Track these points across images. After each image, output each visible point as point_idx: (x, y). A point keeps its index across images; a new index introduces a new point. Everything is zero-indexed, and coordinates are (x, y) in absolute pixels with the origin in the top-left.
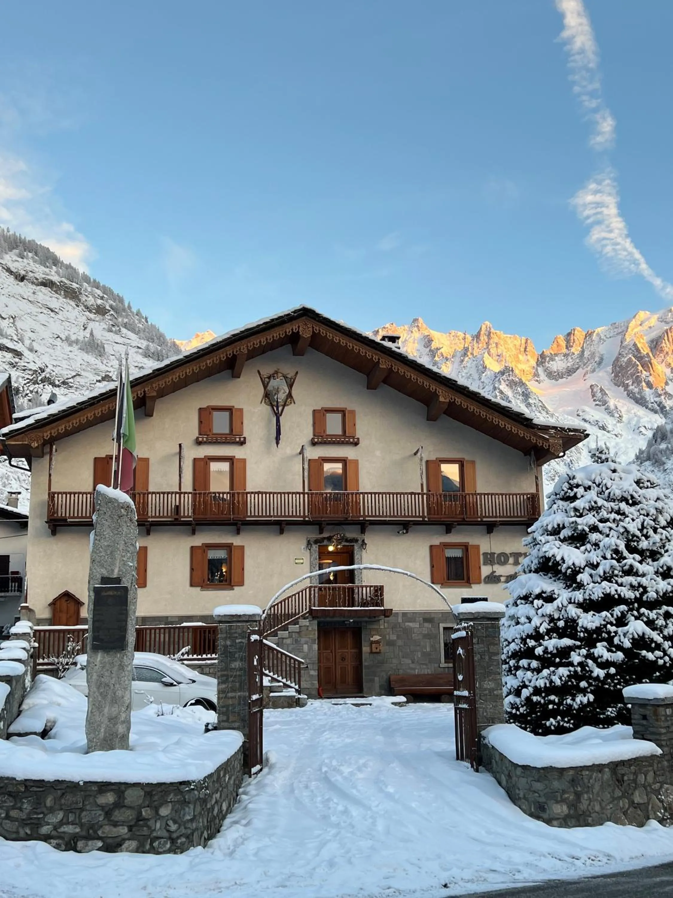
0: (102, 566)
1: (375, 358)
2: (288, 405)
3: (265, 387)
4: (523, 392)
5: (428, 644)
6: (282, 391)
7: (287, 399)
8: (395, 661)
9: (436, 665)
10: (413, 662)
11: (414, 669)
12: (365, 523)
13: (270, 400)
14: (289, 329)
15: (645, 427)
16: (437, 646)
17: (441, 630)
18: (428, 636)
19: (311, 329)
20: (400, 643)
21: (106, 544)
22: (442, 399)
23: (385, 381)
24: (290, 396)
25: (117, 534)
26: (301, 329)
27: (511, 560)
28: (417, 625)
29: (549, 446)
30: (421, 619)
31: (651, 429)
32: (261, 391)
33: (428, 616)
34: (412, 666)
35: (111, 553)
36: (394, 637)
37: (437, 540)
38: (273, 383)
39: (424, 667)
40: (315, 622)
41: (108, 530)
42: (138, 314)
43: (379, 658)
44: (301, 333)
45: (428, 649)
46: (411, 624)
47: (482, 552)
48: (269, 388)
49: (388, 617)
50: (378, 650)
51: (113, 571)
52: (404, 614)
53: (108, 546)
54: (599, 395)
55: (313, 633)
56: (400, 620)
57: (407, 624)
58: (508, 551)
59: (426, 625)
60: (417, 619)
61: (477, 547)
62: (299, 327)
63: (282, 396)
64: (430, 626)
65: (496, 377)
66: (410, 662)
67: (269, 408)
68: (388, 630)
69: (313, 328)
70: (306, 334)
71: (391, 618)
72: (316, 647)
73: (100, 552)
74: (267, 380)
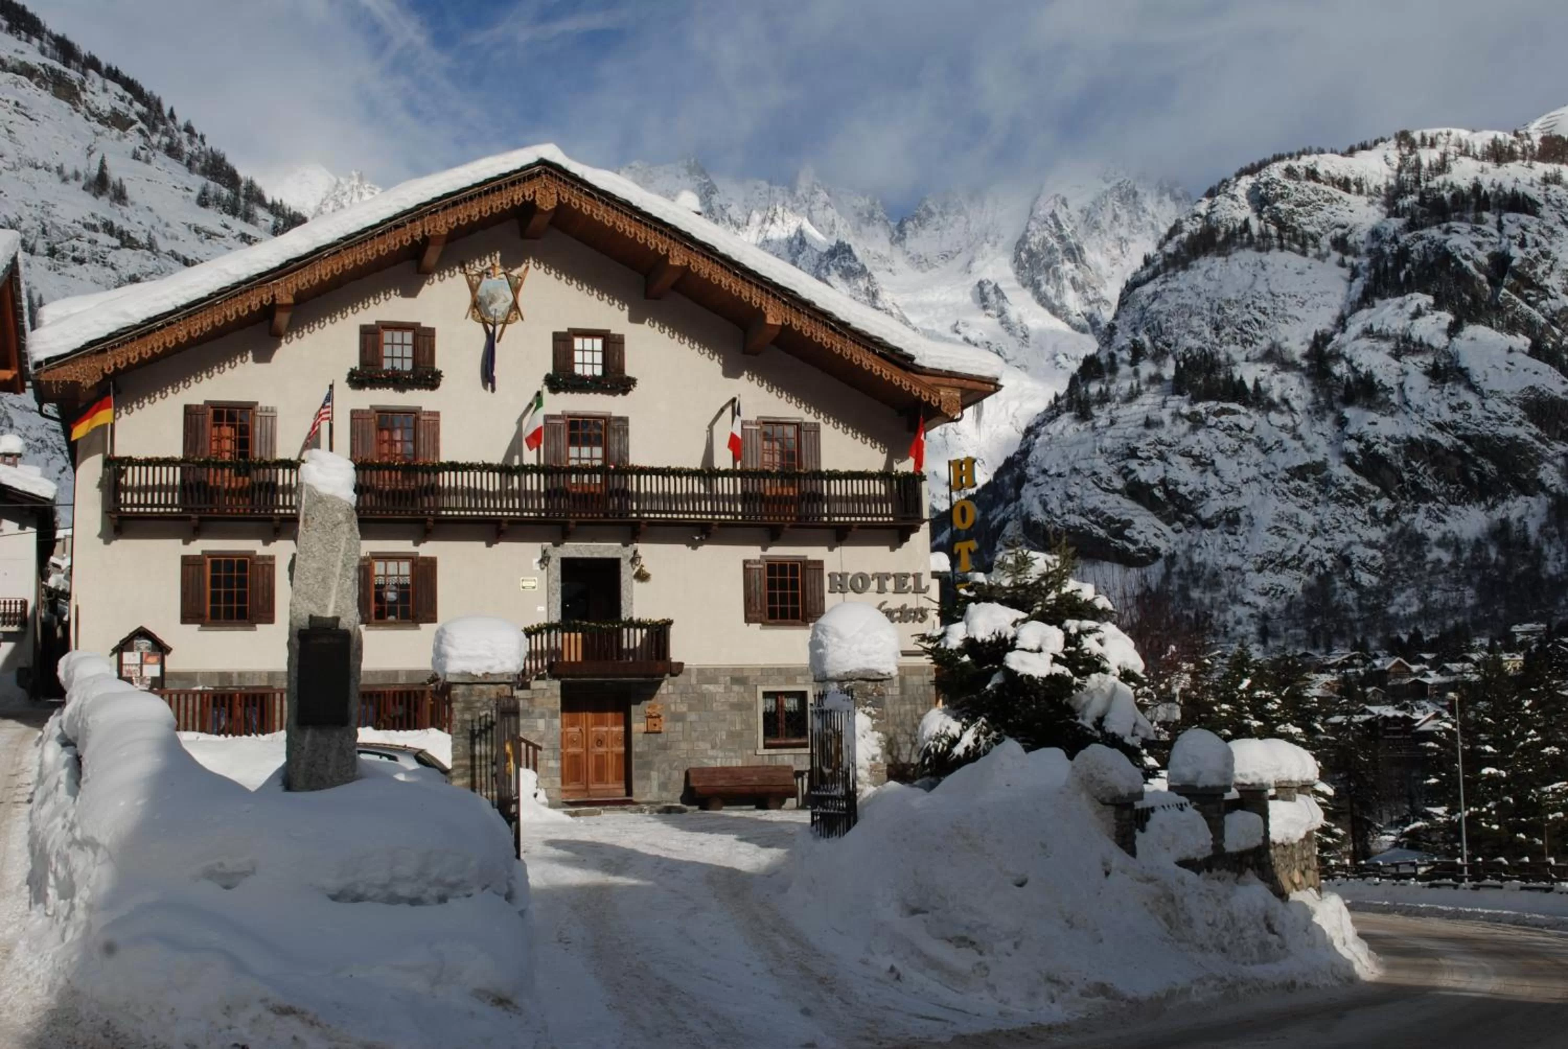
0: (310, 599)
1: (662, 248)
2: (511, 323)
3: (473, 289)
4: (867, 289)
5: (738, 719)
6: (503, 298)
7: (510, 311)
8: (684, 746)
9: (750, 752)
10: (713, 748)
11: (715, 758)
12: (639, 523)
13: (480, 313)
14: (518, 194)
15: (1065, 355)
16: (752, 721)
17: (760, 696)
18: (738, 707)
19: (555, 196)
20: (692, 717)
21: (315, 565)
22: (770, 320)
23: (674, 287)
24: (515, 306)
25: (332, 551)
26: (538, 196)
27: (874, 585)
28: (721, 689)
29: (940, 402)
30: (728, 678)
31: (1076, 359)
32: (466, 298)
33: (737, 675)
34: (711, 753)
35: (323, 580)
36: (683, 708)
37: (754, 552)
38: (487, 285)
39: (732, 754)
40: (557, 683)
41: (319, 545)
42: (189, 129)
43: (660, 739)
44: (538, 203)
45: (738, 728)
46: (711, 688)
47: (826, 572)
48: (481, 292)
49: (676, 675)
50: (657, 729)
51: (326, 606)
52: (701, 671)
53: (319, 569)
54: (992, 297)
55: (553, 700)
56: (694, 681)
57: (705, 686)
58: (869, 571)
59: (736, 688)
60: (722, 678)
61: (819, 564)
62: (535, 192)
63: (500, 307)
64: (742, 690)
65: (820, 260)
66: (708, 746)
67: (480, 326)
68: (673, 696)
69: (558, 195)
70: (547, 203)
71: (680, 679)
72: (557, 722)
73: (307, 578)
74: (477, 278)
